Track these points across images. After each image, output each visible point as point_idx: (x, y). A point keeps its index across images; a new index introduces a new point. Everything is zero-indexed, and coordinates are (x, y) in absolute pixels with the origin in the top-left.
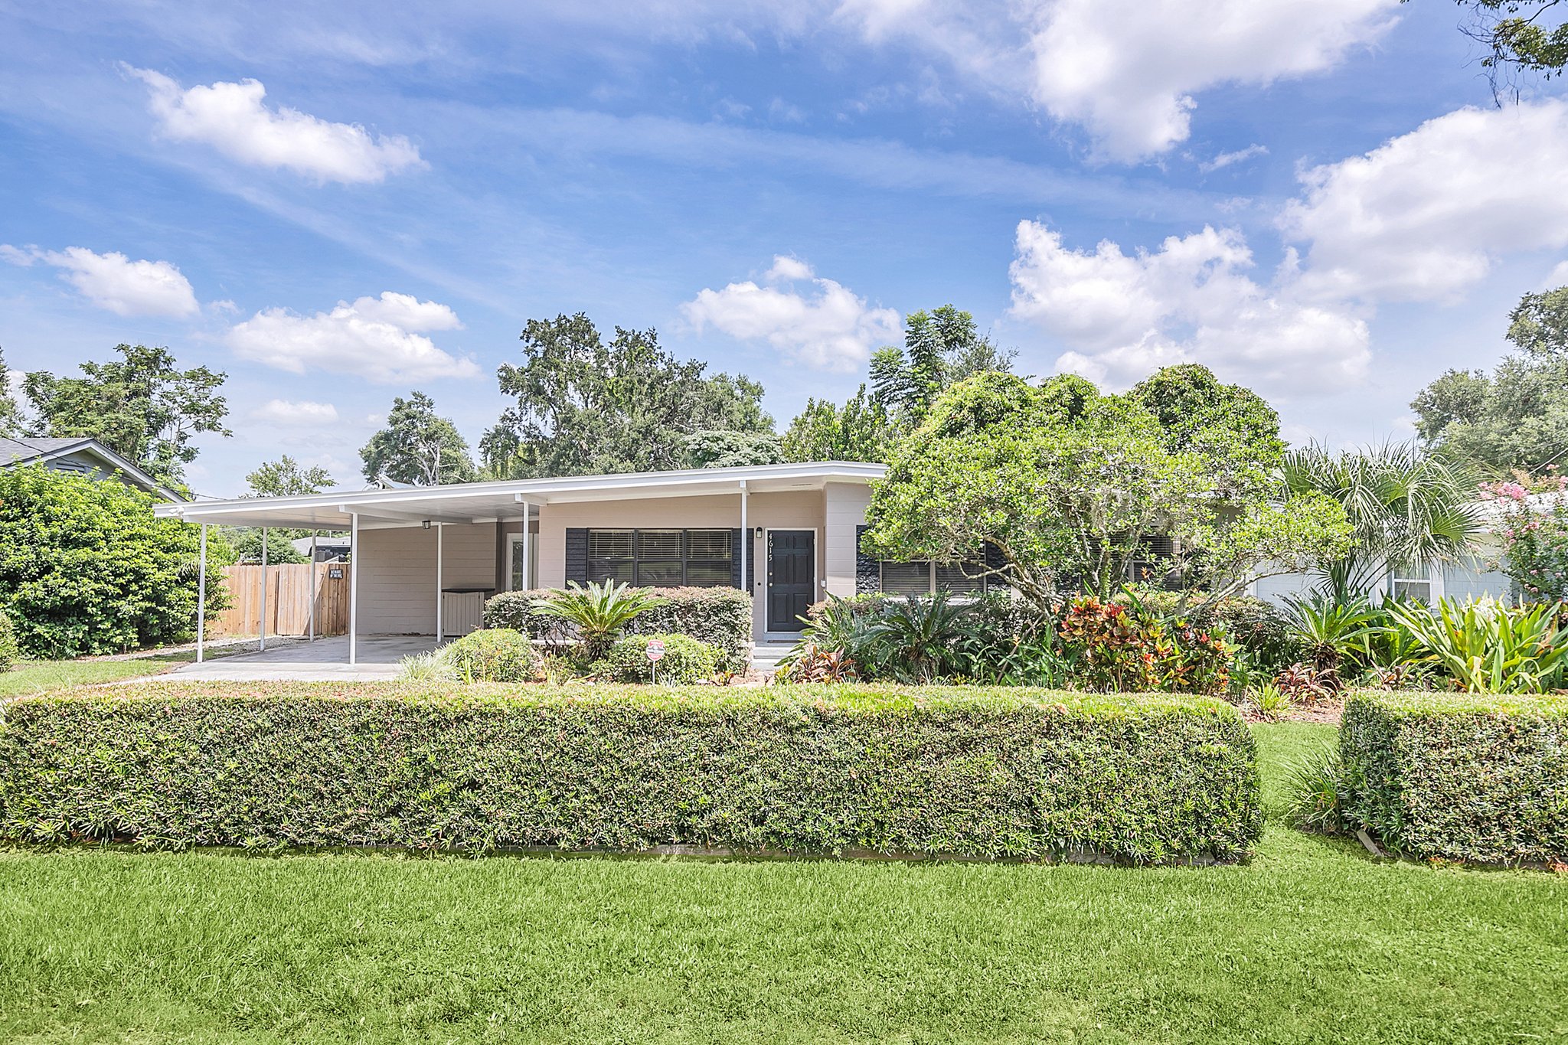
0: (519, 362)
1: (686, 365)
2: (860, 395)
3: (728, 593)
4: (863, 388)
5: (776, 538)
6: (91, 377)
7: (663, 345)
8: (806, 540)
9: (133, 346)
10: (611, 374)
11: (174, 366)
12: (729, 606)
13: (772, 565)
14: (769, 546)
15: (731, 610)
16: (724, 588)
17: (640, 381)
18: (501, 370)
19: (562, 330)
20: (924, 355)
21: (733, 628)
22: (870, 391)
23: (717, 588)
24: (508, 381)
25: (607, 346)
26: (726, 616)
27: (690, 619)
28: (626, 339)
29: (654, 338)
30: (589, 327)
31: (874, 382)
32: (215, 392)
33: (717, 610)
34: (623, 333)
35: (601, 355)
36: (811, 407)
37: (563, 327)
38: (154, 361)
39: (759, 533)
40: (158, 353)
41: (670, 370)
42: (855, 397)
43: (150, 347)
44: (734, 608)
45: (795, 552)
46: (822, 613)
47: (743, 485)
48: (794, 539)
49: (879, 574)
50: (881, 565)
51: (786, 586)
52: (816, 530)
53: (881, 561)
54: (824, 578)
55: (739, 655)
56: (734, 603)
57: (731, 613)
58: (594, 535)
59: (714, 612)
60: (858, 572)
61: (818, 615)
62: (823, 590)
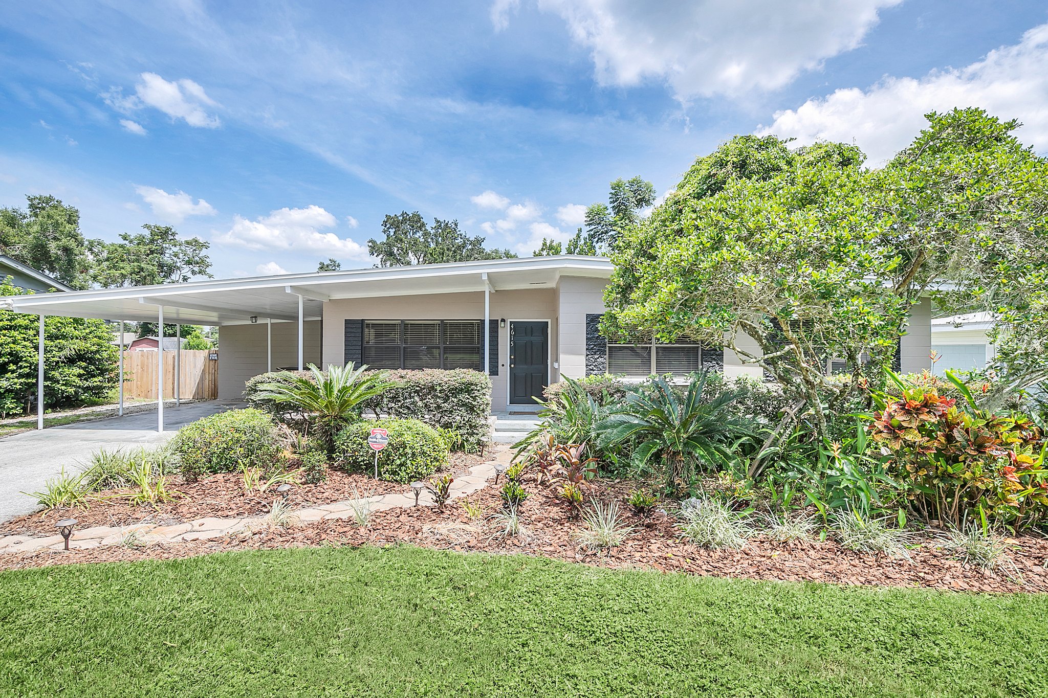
0: (381, 238)
1: (473, 239)
2: (578, 236)
3: (469, 375)
4: (580, 230)
5: (517, 327)
6: (127, 242)
7: (461, 229)
8: (543, 328)
9: (152, 224)
10: (433, 246)
11: (177, 237)
12: (467, 388)
13: (513, 350)
14: (511, 335)
15: (469, 392)
16: (465, 370)
17: (448, 249)
18: (369, 242)
19: (404, 221)
20: (621, 209)
21: (471, 409)
22: (584, 234)
23: (457, 370)
24: (374, 249)
25: (429, 230)
26: (464, 397)
27: (430, 400)
28: (440, 226)
29: (456, 225)
30: (420, 218)
31: (588, 228)
32: (204, 252)
33: (455, 391)
34: (438, 222)
35: (426, 234)
36: (545, 244)
37: (406, 218)
38: (165, 234)
39: (503, 323)
40: (168, 229)
41: (464, 241)
42: (575, 237)
43: (163, 225)
44: (472, 390)
45: (532, 338)
46: (557, 394)
47: (485, 277)
48: (532, 328)
49: (607, 356)
50: (607, 349)
51: (525, 366)
52: (549, 321)
53: (608, 345)
54: (557, 360)
55: (477, 434)
56: (472, 384)
57: (469, 395)
58: (368, 325)
59: (453, 394)
60: (587, 355)
61: (553, 397)
62: (555, 371)
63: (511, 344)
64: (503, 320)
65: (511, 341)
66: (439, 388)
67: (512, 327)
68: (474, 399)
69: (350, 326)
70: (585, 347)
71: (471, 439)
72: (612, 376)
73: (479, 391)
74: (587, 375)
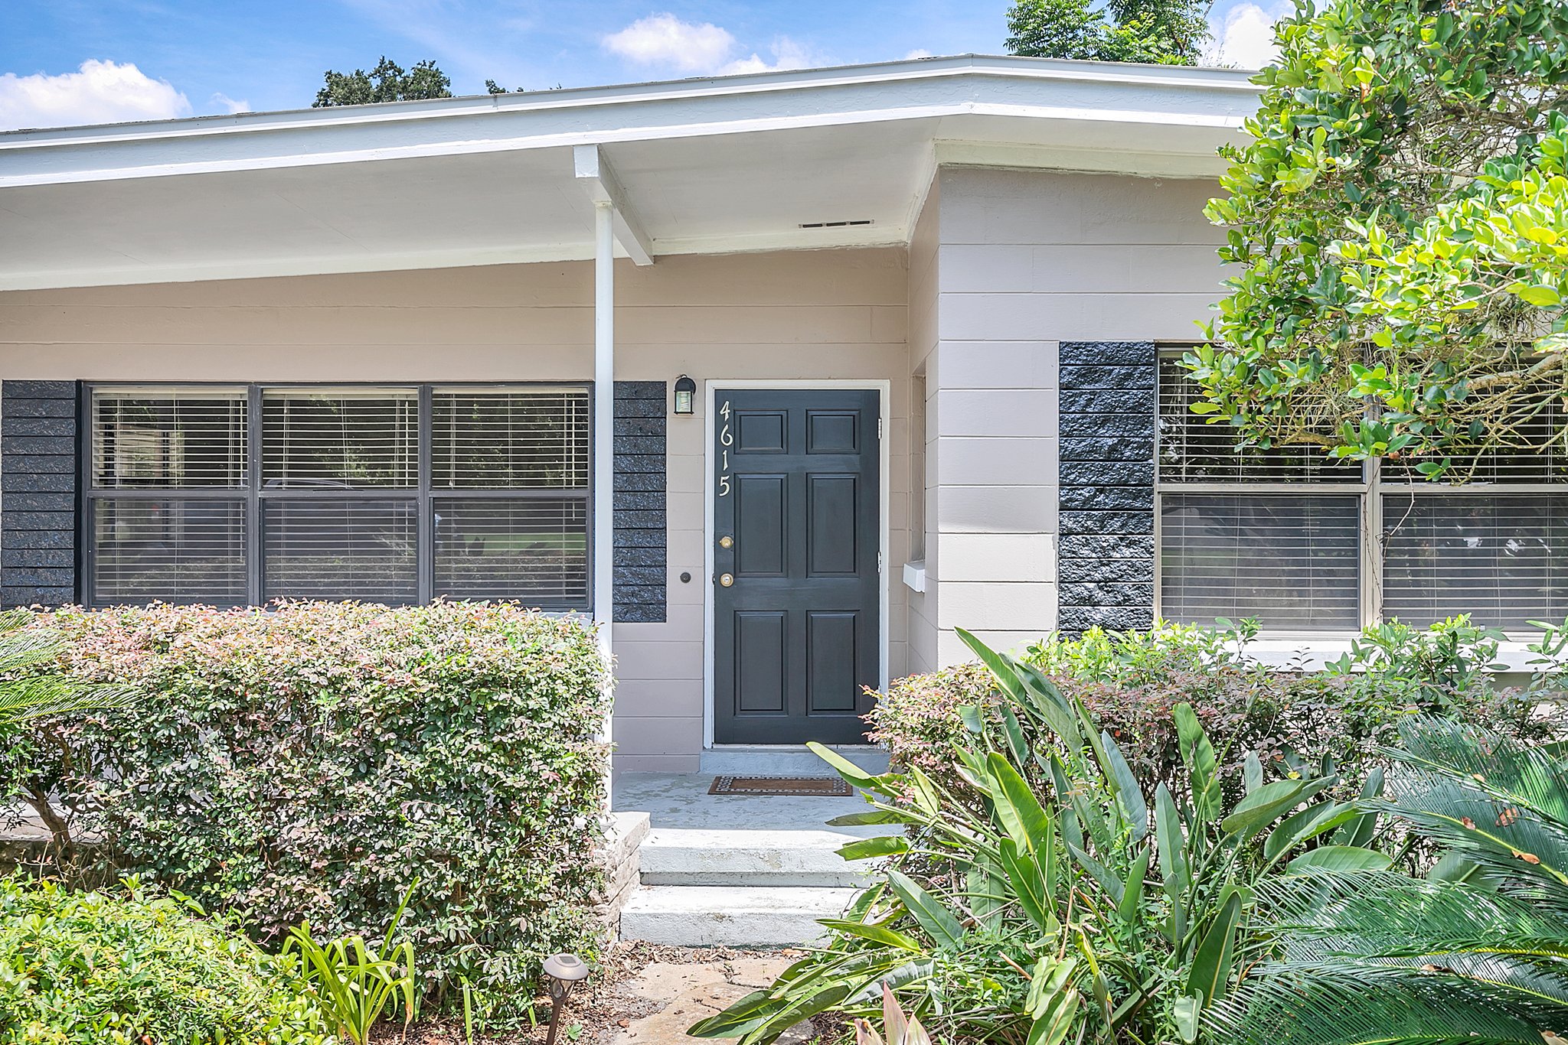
5: (745, 416)
8: (856, 416)
13: (730, 513)
14: (718, 448)
39: (681, 397)
44: (503, 710)
45: (813, 463)
46: (935, 732)
47: (587, 168)
48: (809, 419)
49: (1156, 539)
50: (1157, 505)
51: (779, 582)
52: (884, 387)
53: (1159, 487)
54: (919, 556)
55: (531, 937)
56: (503, 684)
57: (484, 738)
58: (107, 407)
59: (398, 731)
60: (1066, 533)
61: (915, 745)
62: (915, 604)
63: (718, 489)
64: (686, 385)
65: (719, 472)
66: (327, 703)
67: (726, 412)
68: (514, 754)
69: (24, 408)
70: (1053, 495)
71: (496, 966)
72: (1188, 634)
73: (535, 714)
74: (1071, 628)
